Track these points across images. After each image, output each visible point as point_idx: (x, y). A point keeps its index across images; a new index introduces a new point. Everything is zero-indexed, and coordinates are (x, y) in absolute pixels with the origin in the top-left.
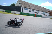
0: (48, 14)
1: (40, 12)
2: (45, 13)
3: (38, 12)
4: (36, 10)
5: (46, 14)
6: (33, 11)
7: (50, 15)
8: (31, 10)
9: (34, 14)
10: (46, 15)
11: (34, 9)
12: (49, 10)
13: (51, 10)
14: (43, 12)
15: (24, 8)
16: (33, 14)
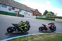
0: (31, 14)
3: (20, 11)
4: (18, 9)
5: (29, 13)
6: (14, 9)
7: (33, 15)
9: (15, 13)
10: (29, 15)
11: (14, 7)
15: (1, 5)
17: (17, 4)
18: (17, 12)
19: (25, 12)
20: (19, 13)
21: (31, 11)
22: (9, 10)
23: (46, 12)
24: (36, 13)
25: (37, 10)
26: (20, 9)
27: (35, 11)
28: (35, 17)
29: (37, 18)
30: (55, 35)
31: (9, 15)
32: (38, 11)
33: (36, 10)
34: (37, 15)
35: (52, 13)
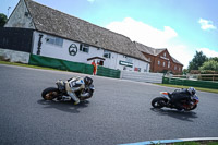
1: (113, 54)
2: (134, 61)
3: (106, 56)
4: (98, 48)
6: (85, 50)
8: (78, 45)
9: (90, 62)
10: (136, 69)
11: (88, 42)
12: (148, 48)
13: (157, 50)
14: (127, 56)
15: (45, 36)
16: (86, 65)
17: (97, 34)
18: (96, 60)
19: (124, 59)
20: (101, 63)
21: (143, 57)
22: (70, 53)
23: (199, 60)
24: (161, 62)
26: (105, 50)
27: (158, 57)
29: (165, 82)
31: (70, 71)
33: (162, 54)
34: (164, 71)
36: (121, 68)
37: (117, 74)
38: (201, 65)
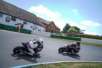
0: (43, 29)
1: (28, 23)
2: (38, 26)
3: (25, 23)
4: (21, 19)
6: (14, 20)
7: (46, 31)
9: (17, 26)
10: (39, 30)
11: (16, 16)
13: (49, 22)
14: (35, 24)
16: (14, 27)
17: (21, 12)
18: (19, 25)
19: (33, 25)
20: (22, 27)
21: (42, 25)
22: (6, 21)
24: (50, 28)
25: (53, 22)
26: (24, 20)
27: (49, 25)
28: (49, 34)
29: (52, 36)
30: (80, 65)
31: (6, 30)
32: (54, 24)
33: (51, 24)
34: (52, 32)
35: (76, 28)
36: (32, 29)
37: (30, 32)
38: (68, 29)
